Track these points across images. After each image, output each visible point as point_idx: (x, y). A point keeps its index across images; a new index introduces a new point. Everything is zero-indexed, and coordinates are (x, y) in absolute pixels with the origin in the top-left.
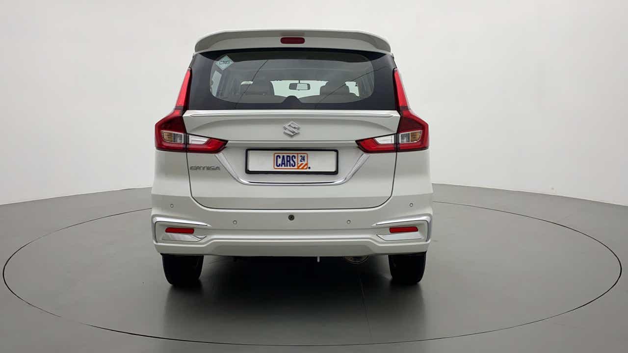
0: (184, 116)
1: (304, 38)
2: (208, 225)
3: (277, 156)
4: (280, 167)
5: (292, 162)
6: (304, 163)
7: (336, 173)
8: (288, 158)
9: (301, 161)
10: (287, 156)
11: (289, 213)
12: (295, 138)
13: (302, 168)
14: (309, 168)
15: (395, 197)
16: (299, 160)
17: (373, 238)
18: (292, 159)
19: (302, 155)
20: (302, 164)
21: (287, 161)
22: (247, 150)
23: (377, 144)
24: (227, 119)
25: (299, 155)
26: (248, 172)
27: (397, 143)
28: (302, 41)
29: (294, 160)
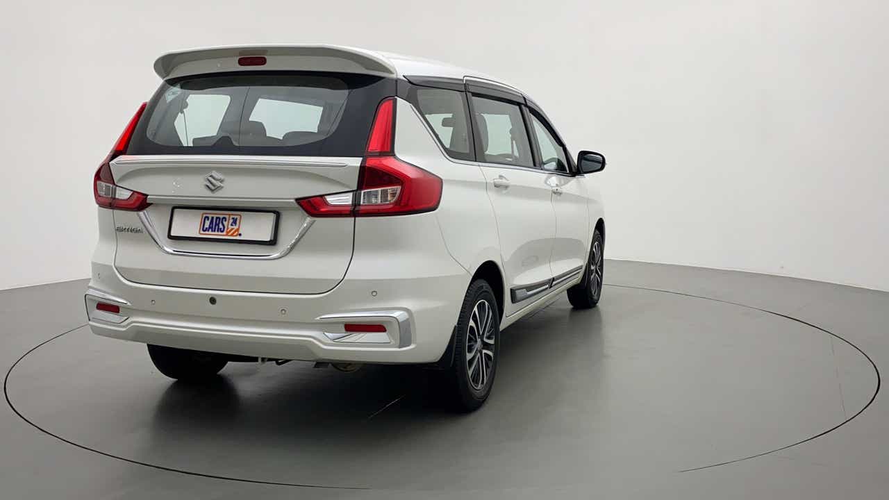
0: (110, 163)
1: (266, 57)
2: (129, 304)
3: (206, 217)
4: (207, 232)
5: (221, 226)
6: (236, 227)
7: (273, 243)
8: (218, 220)
9: (232, 225)
10: (217, 218)
11: (211, 294)
12: (218, 194)
13: (232, 235)
14: (240, 235)
15: (349, 280)
16: (230, 223)
17: (317, 336)
18: (222, 223)
19: (233, 217)
20: (233, 229)
21: (216, 224)
22: (174, 208)
23: (326, 203)
24: (144, 167)
25: (232, 217)
26: (170, 237)
27: (356, 202)
28: (262, 61)
29: (224, 222)
